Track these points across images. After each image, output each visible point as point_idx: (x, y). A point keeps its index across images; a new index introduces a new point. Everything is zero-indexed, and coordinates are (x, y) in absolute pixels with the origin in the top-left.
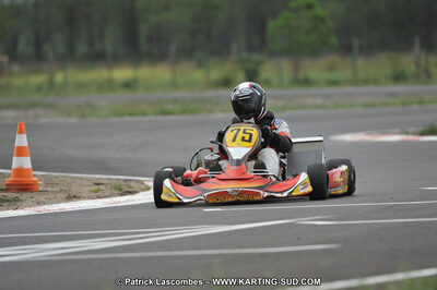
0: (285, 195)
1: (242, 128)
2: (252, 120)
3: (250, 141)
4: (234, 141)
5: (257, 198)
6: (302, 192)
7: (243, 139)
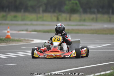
0: (68, 56)
1: (57, 37)
2: (60, 35)
3: (59, 40)
4: (55, 40)
5: (60, 57)
6: (73, 56)
7: (57, 40)
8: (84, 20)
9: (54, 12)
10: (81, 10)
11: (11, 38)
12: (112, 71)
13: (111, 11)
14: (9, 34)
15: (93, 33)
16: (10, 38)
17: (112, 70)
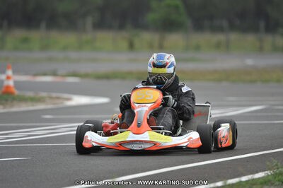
8: (198, 48)
9: (121, 27)
10: (189, 23)
11: (16, 92)
12: (268, 172)
13: (262, 24)
14: (11, 83)
15: (220, 80)
16: (12, 93)
17: (269, 169)
